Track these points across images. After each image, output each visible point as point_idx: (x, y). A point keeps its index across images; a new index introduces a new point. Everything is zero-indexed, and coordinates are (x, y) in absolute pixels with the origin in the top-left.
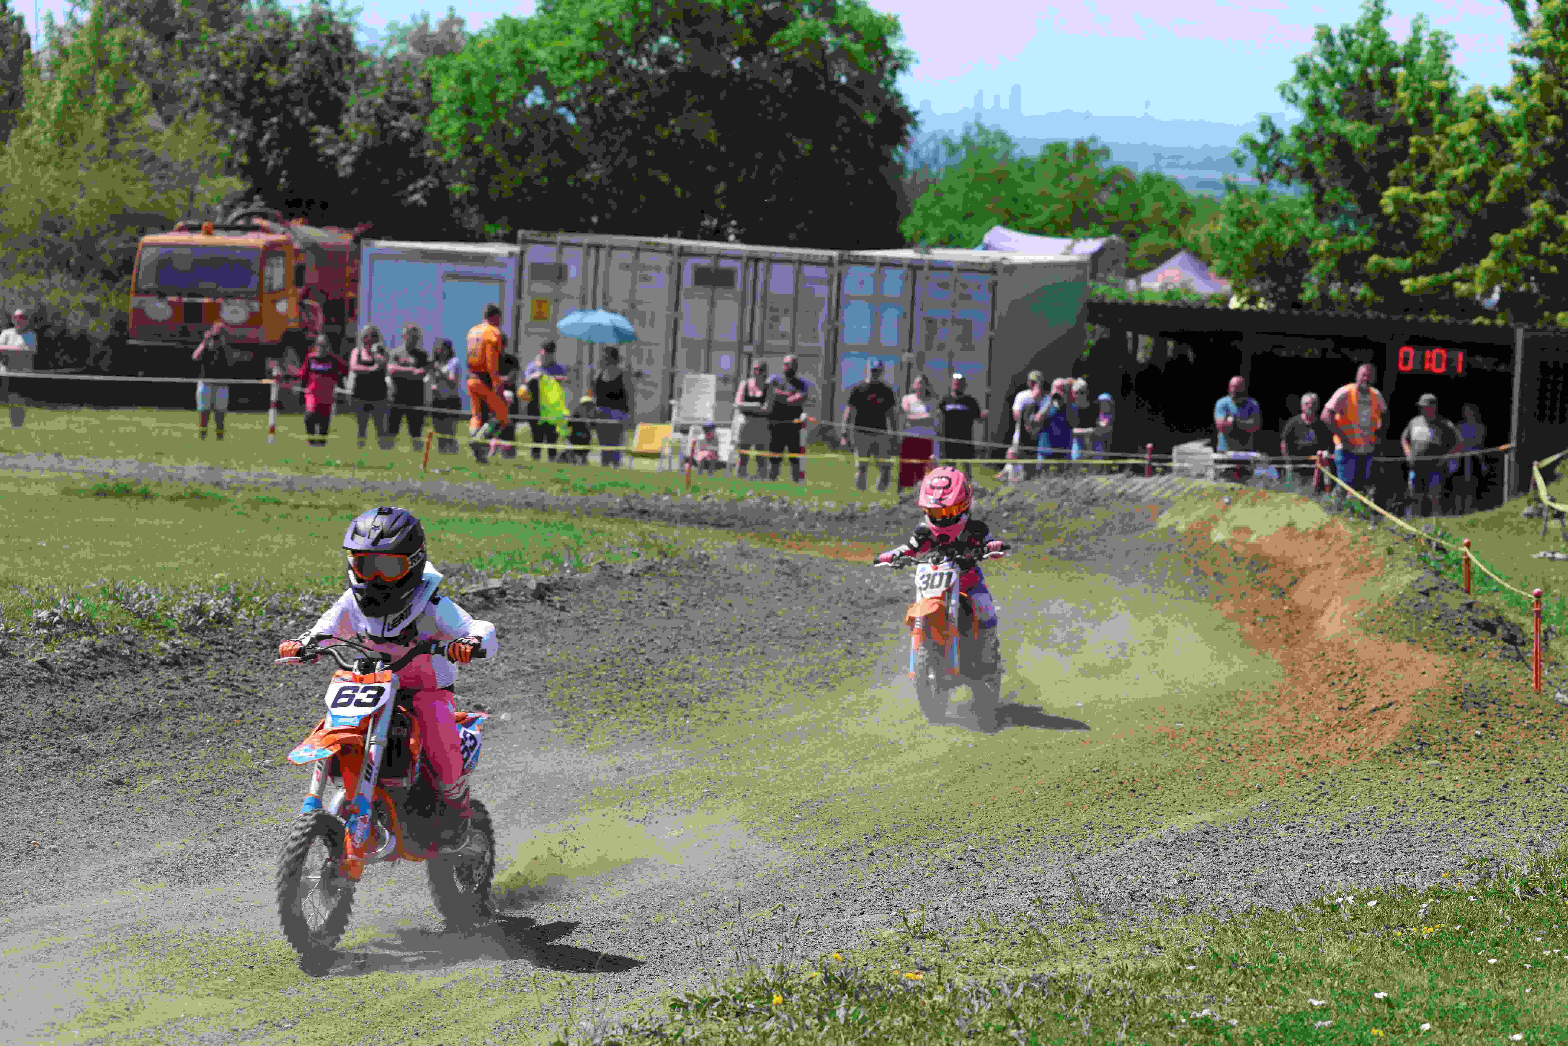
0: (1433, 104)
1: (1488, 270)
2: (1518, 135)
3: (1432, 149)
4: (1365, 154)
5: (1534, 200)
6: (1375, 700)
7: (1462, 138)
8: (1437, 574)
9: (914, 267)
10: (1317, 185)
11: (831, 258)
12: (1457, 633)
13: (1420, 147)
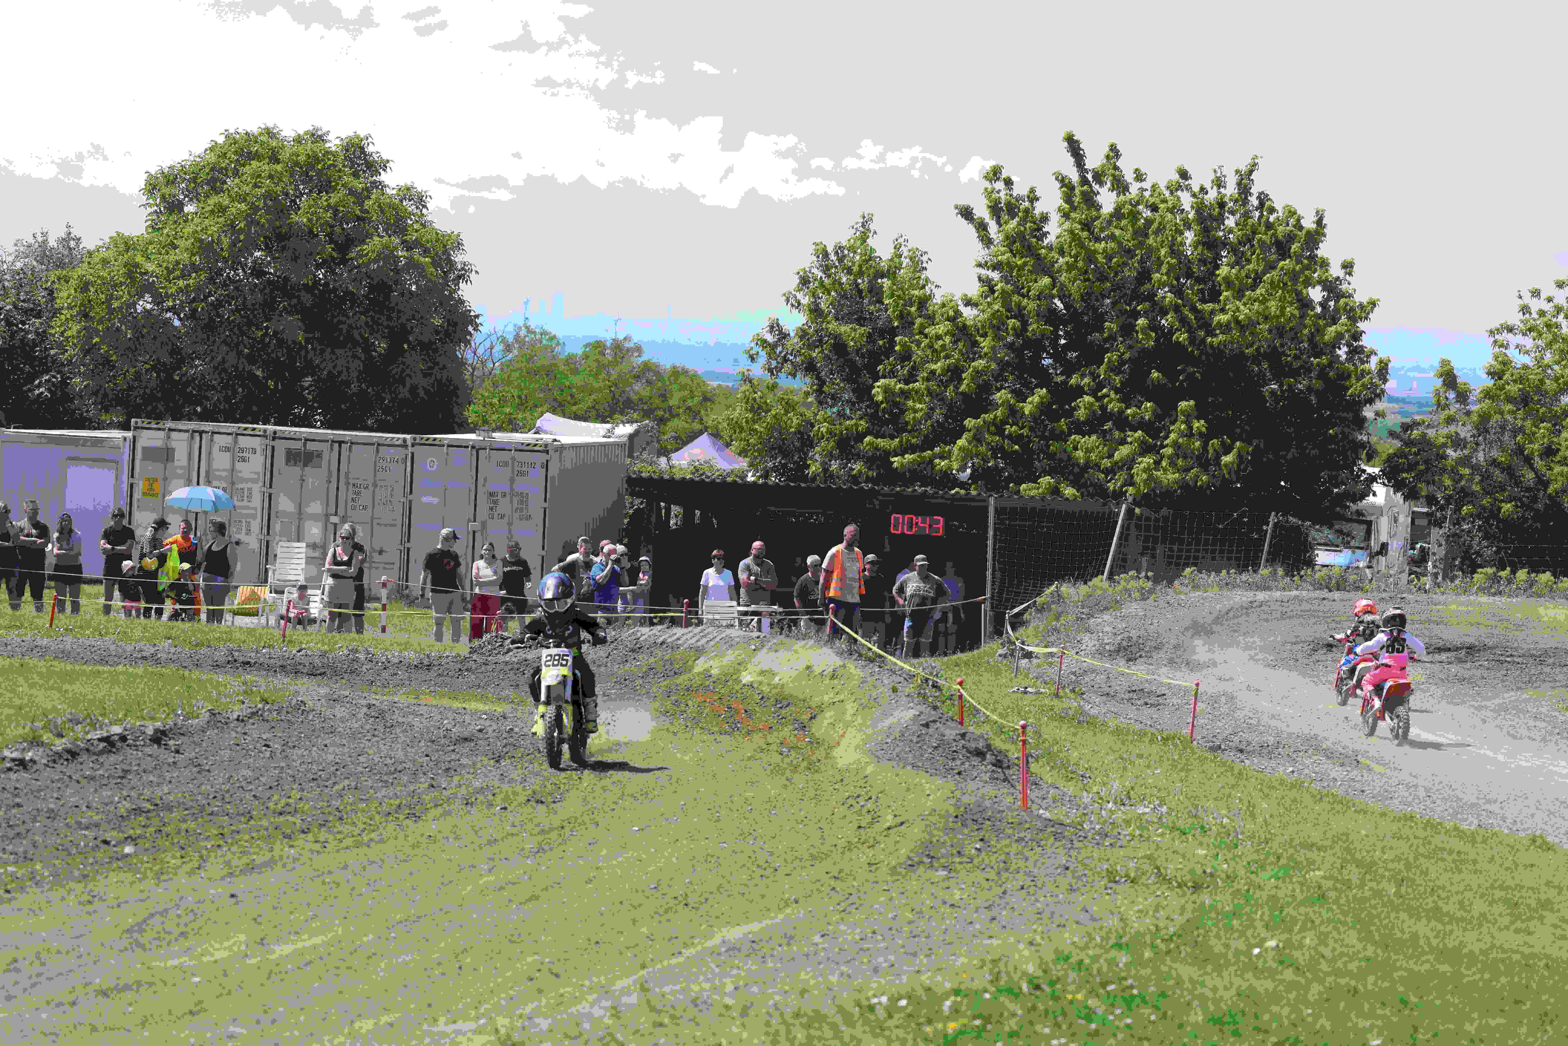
0: (913, 309)
1: (961, 449)
2: (985, 335)
3: (914, 347)
4: (858, 351)
5: (999, 390)
6: (889, 820)
7: (939, 337)
8: (935, 708)
9: (477, 449)
10: (818, 378)
11: (405, 440)
12: (954, 759)
13: (903, 345)
